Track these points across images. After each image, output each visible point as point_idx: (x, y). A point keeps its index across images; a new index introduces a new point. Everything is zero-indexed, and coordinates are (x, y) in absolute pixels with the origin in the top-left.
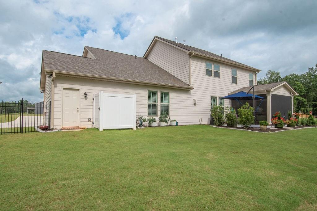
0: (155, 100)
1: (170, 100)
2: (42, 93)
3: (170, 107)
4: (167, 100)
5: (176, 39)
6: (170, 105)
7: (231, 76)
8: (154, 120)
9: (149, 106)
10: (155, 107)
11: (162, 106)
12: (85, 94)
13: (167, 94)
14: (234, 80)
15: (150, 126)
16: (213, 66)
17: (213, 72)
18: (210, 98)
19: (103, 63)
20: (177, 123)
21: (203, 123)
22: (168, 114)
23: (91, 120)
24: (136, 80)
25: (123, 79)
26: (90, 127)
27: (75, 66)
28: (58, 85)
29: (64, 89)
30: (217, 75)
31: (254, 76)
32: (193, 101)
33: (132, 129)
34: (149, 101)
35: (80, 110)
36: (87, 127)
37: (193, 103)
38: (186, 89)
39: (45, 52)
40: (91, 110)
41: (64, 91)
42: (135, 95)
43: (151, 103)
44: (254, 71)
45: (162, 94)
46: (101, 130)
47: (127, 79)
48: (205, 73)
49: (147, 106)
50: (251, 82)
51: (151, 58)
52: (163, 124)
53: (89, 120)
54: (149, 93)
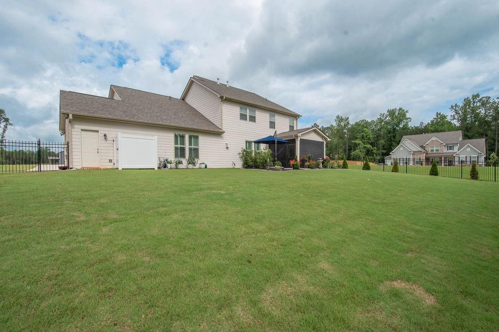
0: (183, 143)
1: (200, 143)
2: (62, 135)
3: (200, 150)
4: (197, 144)
5: (218, 79)
6: (200, 148)
7: (269, 121)
8: (180, 163)
9: (176, 149)
10: (183, 150)
11: (190, 149)
12: (105, 135)
13: (197, 137)
14: (272, 125)
15: (177, 168)
16: (248, 110)
17: (248, 117)
18: (245, 142)
19: (127, 105)
20: (206, 166)
21: (236, 167)
22: (197, 156)
23: (113, 161)
24: (161, 123)
25: (146, 121)
26: (110, 167)
27: (94, 108)
28: (76, 126)
29: (82, 130)
30: (253, 119)
31: (295, 121)
32: (225, 145)
33: (154, 169)
34: (176, 143)
35: (99, 151)
36: (108, 167)
37: (225, 147)
38: (217, 133)
39: (62, 93)
40: (112, 152)
41: (82, 132)
42: (156, 137)
43: (179, 146)
44: (295, 116)
45: (190, 137)
46: (120, 169)
47: (150, 122)
48: (239, 117)
49: (174, 149)
50: (292, 127)
51: (189, 100)
52: (191, 166)
53: (110, 161)
54: (176, 136)
